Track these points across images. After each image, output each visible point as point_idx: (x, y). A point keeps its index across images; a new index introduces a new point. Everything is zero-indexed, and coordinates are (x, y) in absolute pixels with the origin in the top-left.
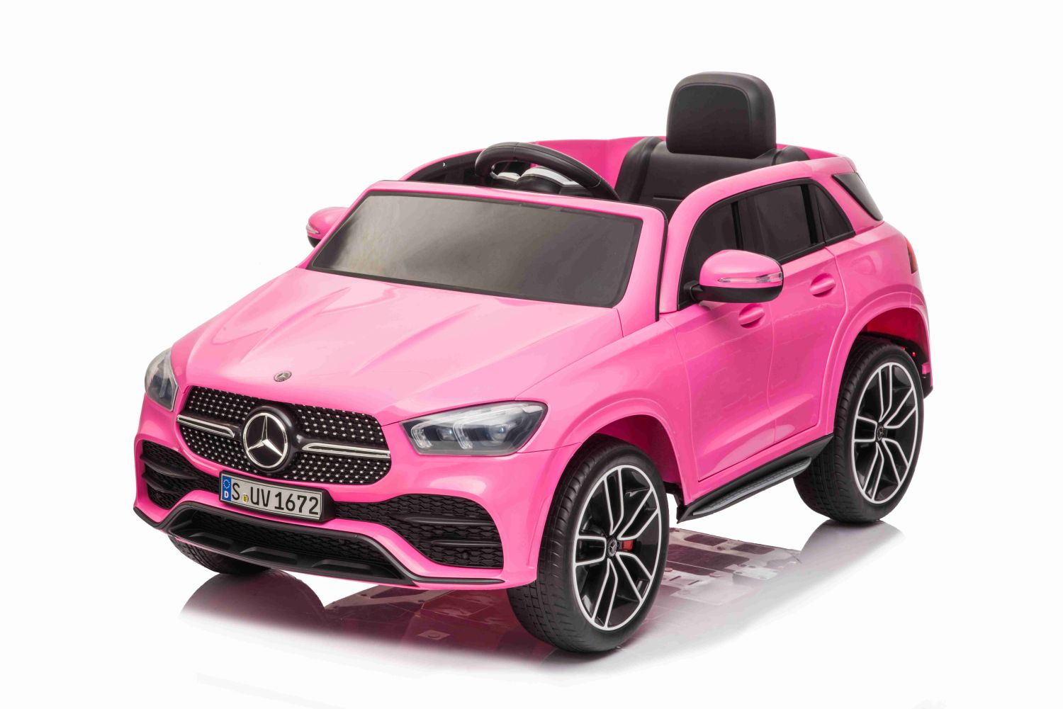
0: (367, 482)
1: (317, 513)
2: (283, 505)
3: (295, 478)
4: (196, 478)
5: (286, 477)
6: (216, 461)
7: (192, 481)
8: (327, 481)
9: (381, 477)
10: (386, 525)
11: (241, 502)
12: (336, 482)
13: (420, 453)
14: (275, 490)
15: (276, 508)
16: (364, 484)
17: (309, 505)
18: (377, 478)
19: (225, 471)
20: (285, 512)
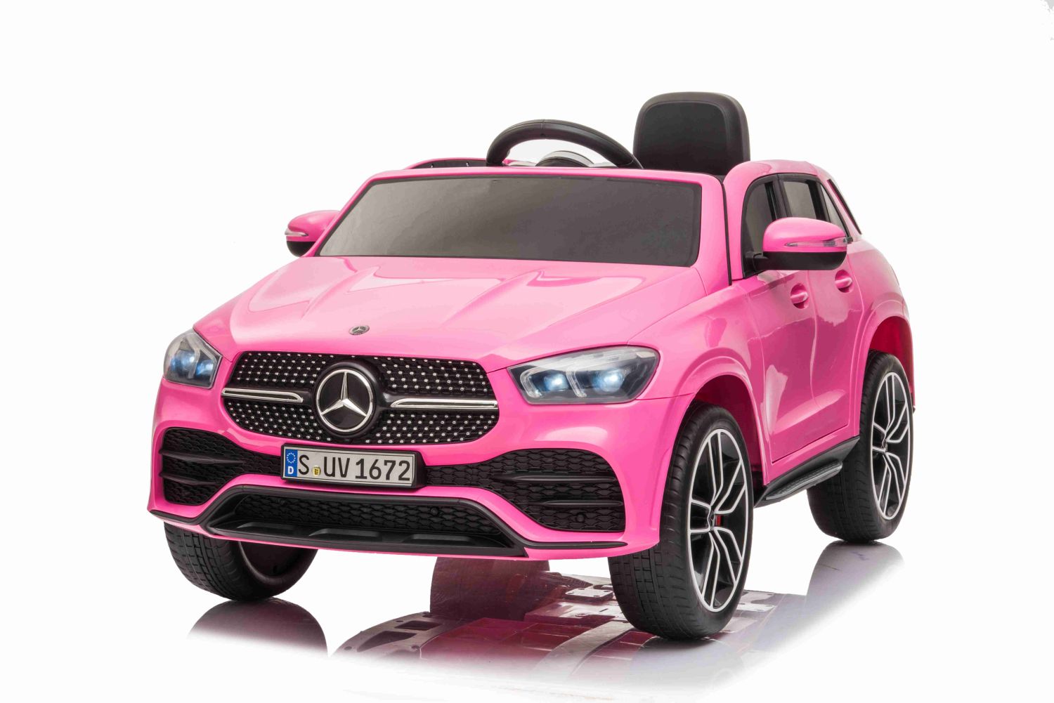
0: (467, 439)
1: (408, 479)
2: (366, 473)
3: (380, 441)
4: (241, 461)
5: (368, 441)
6: (275, 434)
7: (237, 465)
8: (419, 442)
9: (486, 432)
10: (489, 488)
11: (311, 476)
12: (430, 442)
13: (529, 402)
14: (355, 457)
15: (357, 477)
16: (465, 441)
17: (398, 470)
18: (480, 433)
19: (288, 444)
20: (369, 481)
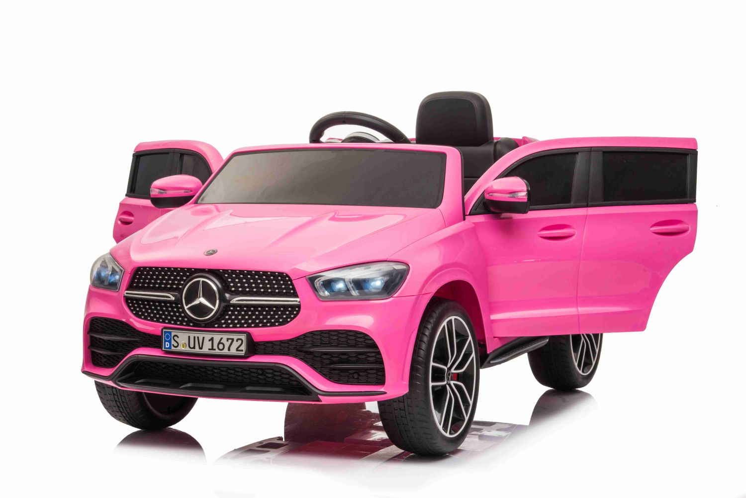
0: (281, 324)
1: (242, 351)
2: (215, 347)
3: (224, 326)
4: (138, 339)
5: (216, 326)
6: (158, 321)
7: (135, 341)
8: (249, 326)
9: (292, 319)
10: (296, 356)
11: (181, 348)
12: (257, 326)
13: (321, 299)
14: (208, 336)
15: (209, 349)
16: (279, 325)
17: (236, 344)
18: (289, 320)
19: (165, 328)
20: (217, 352)
